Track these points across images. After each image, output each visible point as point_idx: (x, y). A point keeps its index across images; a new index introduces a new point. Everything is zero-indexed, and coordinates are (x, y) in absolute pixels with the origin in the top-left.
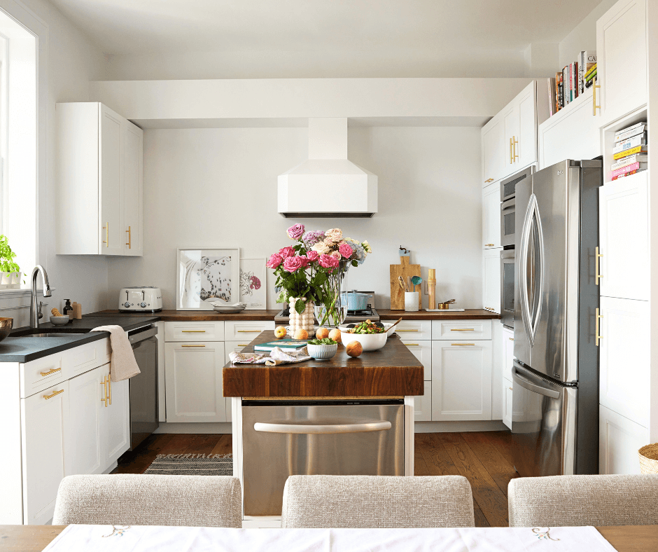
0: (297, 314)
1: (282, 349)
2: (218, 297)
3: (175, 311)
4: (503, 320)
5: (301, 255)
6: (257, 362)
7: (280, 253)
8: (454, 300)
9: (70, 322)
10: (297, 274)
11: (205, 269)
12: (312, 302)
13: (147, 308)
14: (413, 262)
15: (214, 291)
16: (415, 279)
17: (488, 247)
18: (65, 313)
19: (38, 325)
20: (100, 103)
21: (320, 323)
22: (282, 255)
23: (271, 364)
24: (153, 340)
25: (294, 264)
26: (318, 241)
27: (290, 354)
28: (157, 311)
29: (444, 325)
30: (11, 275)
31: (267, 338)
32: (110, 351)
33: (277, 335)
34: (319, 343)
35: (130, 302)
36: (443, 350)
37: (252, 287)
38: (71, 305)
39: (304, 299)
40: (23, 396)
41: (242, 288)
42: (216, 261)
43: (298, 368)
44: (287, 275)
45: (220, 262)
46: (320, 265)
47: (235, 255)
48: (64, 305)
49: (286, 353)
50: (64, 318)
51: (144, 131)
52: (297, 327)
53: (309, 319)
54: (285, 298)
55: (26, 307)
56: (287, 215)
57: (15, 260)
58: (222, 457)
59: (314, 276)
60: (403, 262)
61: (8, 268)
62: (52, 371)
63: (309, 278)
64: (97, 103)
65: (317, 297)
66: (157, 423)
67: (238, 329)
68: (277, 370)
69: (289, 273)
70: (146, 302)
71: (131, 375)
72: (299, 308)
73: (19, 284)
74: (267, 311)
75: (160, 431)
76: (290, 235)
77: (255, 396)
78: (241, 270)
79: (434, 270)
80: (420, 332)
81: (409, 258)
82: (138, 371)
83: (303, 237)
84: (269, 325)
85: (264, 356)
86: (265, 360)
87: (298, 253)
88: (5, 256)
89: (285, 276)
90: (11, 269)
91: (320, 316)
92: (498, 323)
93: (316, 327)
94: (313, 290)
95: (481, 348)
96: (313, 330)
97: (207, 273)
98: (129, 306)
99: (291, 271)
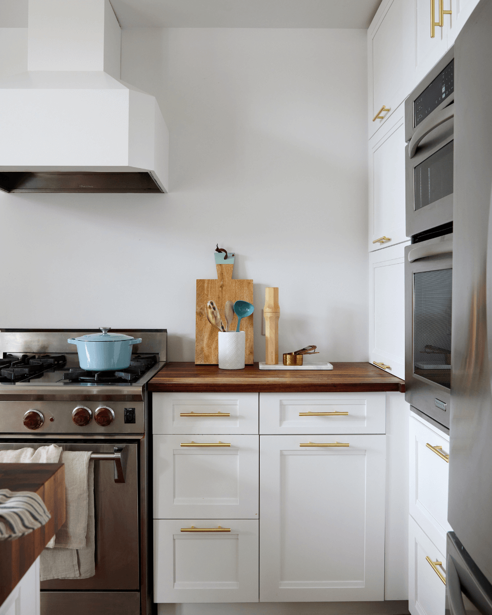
4: (409, 393)
8: (314, 347)
14: (241, 276)
16: (240, 307)
17: (378, 246)
29: (285, 402)
36: (282, 455)
60: (221, 275)
79: (276, 290)
80: (236, 418)
81: (234, 267)
92: (398, 400)
95: (364, 451)
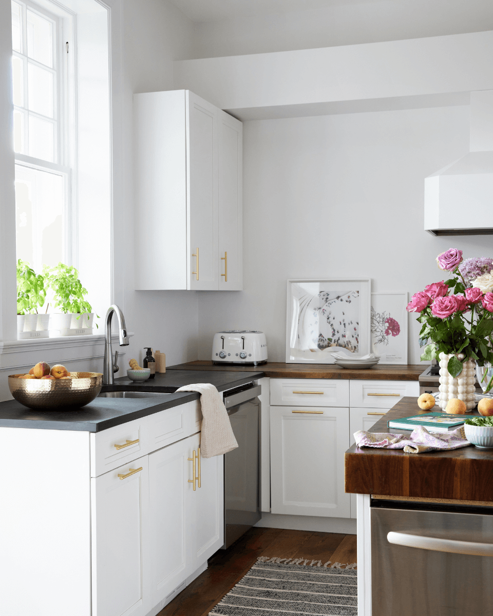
0: (451, 378)
1: (428, 428)
2: (340, 346)
3: (284, 364)
5: (456, 292)
6: (393, 446)
7: (427, 291)
9: (152, 377)
10: (450, 321)
11: (325, 307)
12: (473, 361)
13: (248, 360)
15: (336, 338)
18: (146, 366)
19: (114, 380)
20: (187, 91)
21: (484, 389)
22: (429, 294)
23: (411, 451)
24: (255, 403)
25: (446, 307)
26: (483, 272)
27: (440, 437)
28: (262, 364)
30: (82, 317)
31: (407, 410)
32: (200, 418)
33: (422, 405)
34: (482, 423)
35: (226, 351)
37: (387, 333)
38: (153, 356)
39: (461, 356)
40: (94, 474)
41: (374, 335)
42: (338, 297)
43: (451, 459)
44: (436, 322)
45: (345, 298)
46: (485, 309)
47: (365, 289)
48: (144, 356)
49: (432, 435)
50: (145, 372)
51: (243, 124)
52: (451, 395)
53: (467, 384)
54: (433, 353)
55: (99, 358)
56: (437, 233)
57: (86, 298)
58: (343, 567)
59: (475, 323)
61: (78, 308)
62: (129, 442)
63: (468, 327)
64: (184, 90)
65: (479, 354)
66: (259, 514)
67: (367, 391)
68: (420, 459)
69: (440, 320)
70: (247, 351)
71: (226, 450)
72: (453, 368)
73: (91, 328)
74: (409, 366)
75: (262, 524)
76: (442, 264)
77: (389, 494)
78: (372, 309)
82: (235, 445)
83: (461, 267)
84: (411, 389)
85: (402, 438)
86: (404, 443)
87: (452, 290)
88: (75, 293)
89: (434, 323)
90: (81, 310)
91: (485, 379)
93: (477, 396)
94: (473, 344)
96: (473, 400)
97: (327, 313)
98: (224, 357)
99: (442, 317)
